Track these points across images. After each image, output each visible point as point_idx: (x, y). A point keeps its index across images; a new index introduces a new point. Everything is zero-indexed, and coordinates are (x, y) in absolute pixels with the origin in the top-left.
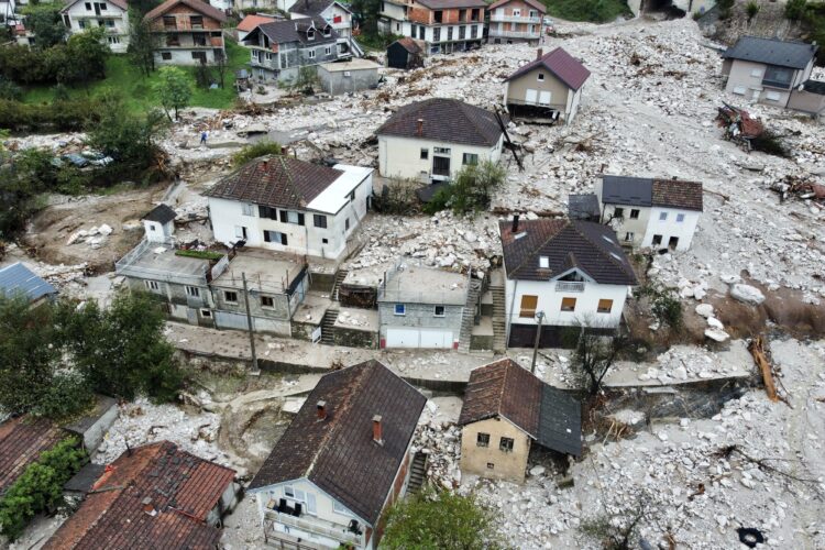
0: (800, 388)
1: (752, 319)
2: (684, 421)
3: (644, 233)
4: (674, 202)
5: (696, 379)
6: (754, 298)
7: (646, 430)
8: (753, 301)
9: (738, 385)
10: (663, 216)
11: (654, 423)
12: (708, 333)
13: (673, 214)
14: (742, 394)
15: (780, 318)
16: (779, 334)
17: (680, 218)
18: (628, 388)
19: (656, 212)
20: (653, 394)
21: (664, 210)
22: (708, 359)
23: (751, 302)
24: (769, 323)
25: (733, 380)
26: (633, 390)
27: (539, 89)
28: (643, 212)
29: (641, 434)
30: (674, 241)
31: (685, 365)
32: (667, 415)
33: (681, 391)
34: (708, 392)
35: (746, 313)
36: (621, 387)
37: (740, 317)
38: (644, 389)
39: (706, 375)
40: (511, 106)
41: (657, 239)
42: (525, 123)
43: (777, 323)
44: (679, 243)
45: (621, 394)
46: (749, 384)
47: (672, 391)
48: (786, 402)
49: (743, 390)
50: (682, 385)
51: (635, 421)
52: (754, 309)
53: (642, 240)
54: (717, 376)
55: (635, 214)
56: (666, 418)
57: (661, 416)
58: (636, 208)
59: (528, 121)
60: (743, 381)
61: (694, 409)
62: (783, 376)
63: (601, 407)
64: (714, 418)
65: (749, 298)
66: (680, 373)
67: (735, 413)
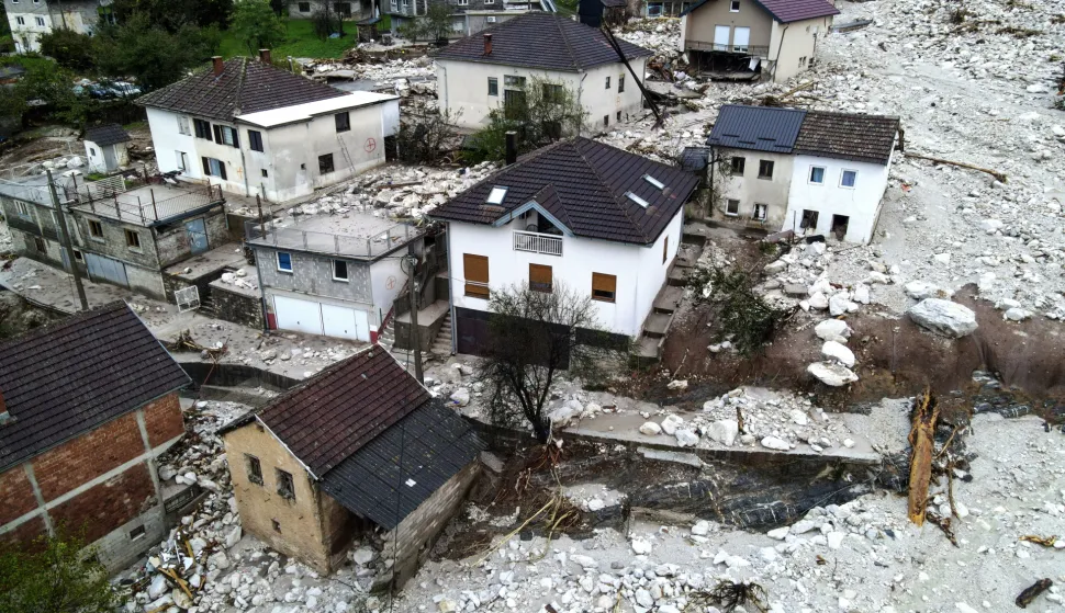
0: (1000, 509)
1: (937, 360)
2: (702, 526)
3: (785, 206)
4: (836, 148)
5: (754, 448)
6: (950, 323)
7: (619, 527)
8: (946, 327)
9: (848, 478)
10: (816, 175)
11: (639, 518)
12: (816, 369)
13: (834, 170)
14: (851, 497)
15: (1008, 372)
16: (1002, 403)
17: (849, 179)
18: (610, 443)
19: (801, 166)
20: (656, 461)
21: (819, 163)
22: (800, 417)
23: (943, 330)
24: (979, 377)
25: (840, 465)
26: (619, 448)
27: (733, 26)
28: (780, 165)
29: (605, 534)
30: (840, 222)
31: (740, 419)
32: (668, 507)
33: (719, 467)
34: (781, 482)
35: (928, 349)
36: (597, 439)
37: (913, 355)
38: (640, 450)
39: (776, 442)
40: (694, 55)
41: (810, 218)
42: (714, 80)
43: (1001, 378)
44: (851, 226)
45: (594, 451)
46: (873, 478)
47: (695, 461)
48: (945, 528)
49: (858, 489)
50: (721, 455)
51: (596, 505)
52: (948, 344)
53: (782, 219)
54: (801, 450)
55: (766, 170)
56: (662, 512)
57: (653, 504)
58: (767, 158)
59: (719, 76)
60: (861, 470)
61: (736, 506)
62: (968, 479)
63: (545, 470)
64: (772, 533)
65: (939, 320)
66: (723, 430)
67: (817, 530)
